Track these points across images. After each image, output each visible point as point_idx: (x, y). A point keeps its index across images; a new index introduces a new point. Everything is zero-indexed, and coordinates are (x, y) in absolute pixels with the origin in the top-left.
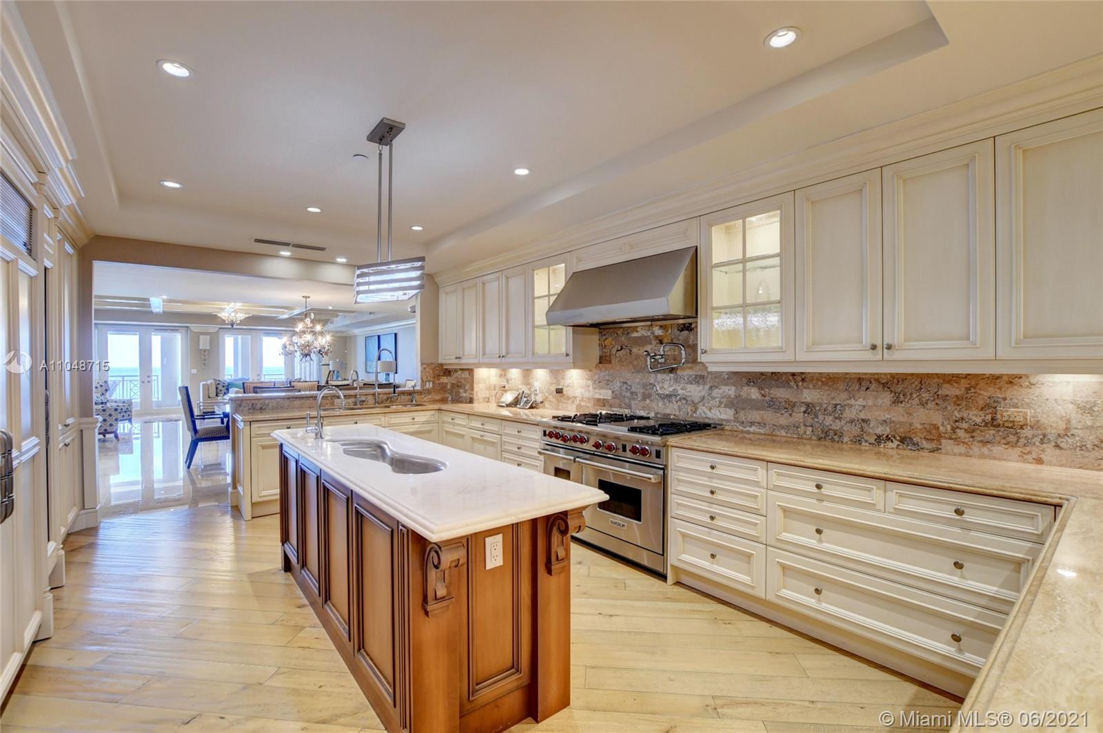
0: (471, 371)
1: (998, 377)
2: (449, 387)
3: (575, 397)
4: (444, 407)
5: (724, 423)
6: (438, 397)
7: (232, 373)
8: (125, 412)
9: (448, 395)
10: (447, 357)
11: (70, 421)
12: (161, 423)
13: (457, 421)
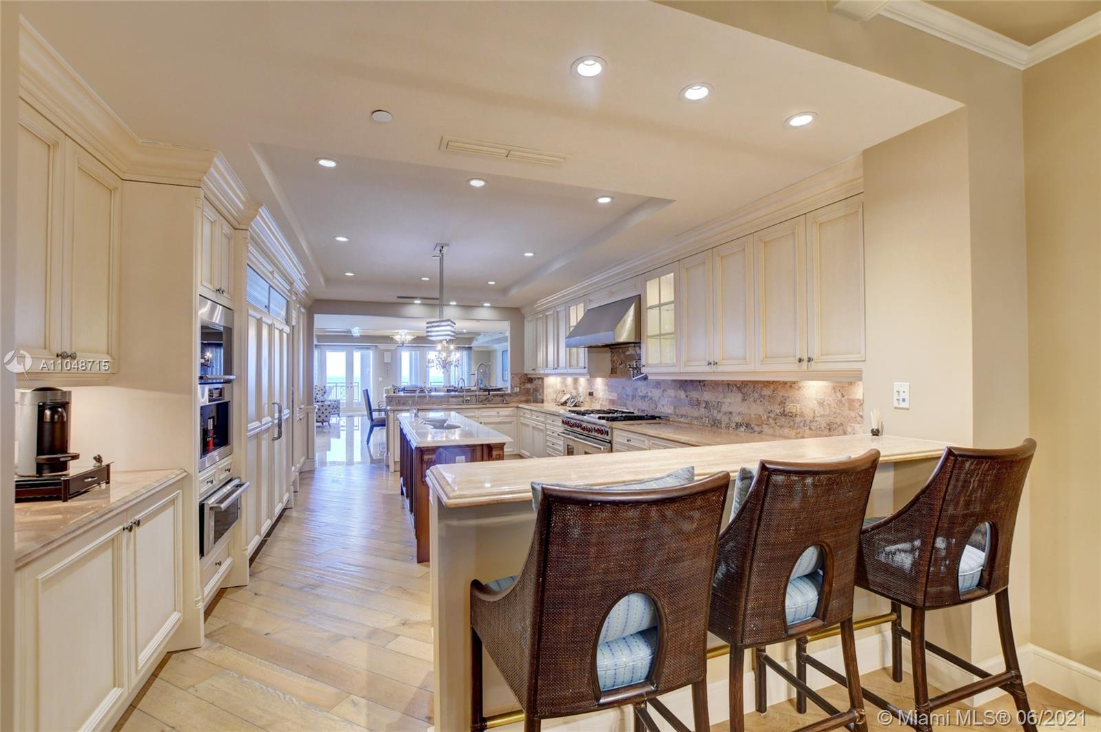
0: (542, 379)
1: (785, 383)
2: (532, 391)
3: (600, 399)
4: (520, 405)
5: (670, 416)
6: (524, 399)
7: (408, 381)
8: (335, 408)
9: (531, 397)
10: (528, 370)
11: (302, 406)
12: (360, 418)
13: (526, 415)
